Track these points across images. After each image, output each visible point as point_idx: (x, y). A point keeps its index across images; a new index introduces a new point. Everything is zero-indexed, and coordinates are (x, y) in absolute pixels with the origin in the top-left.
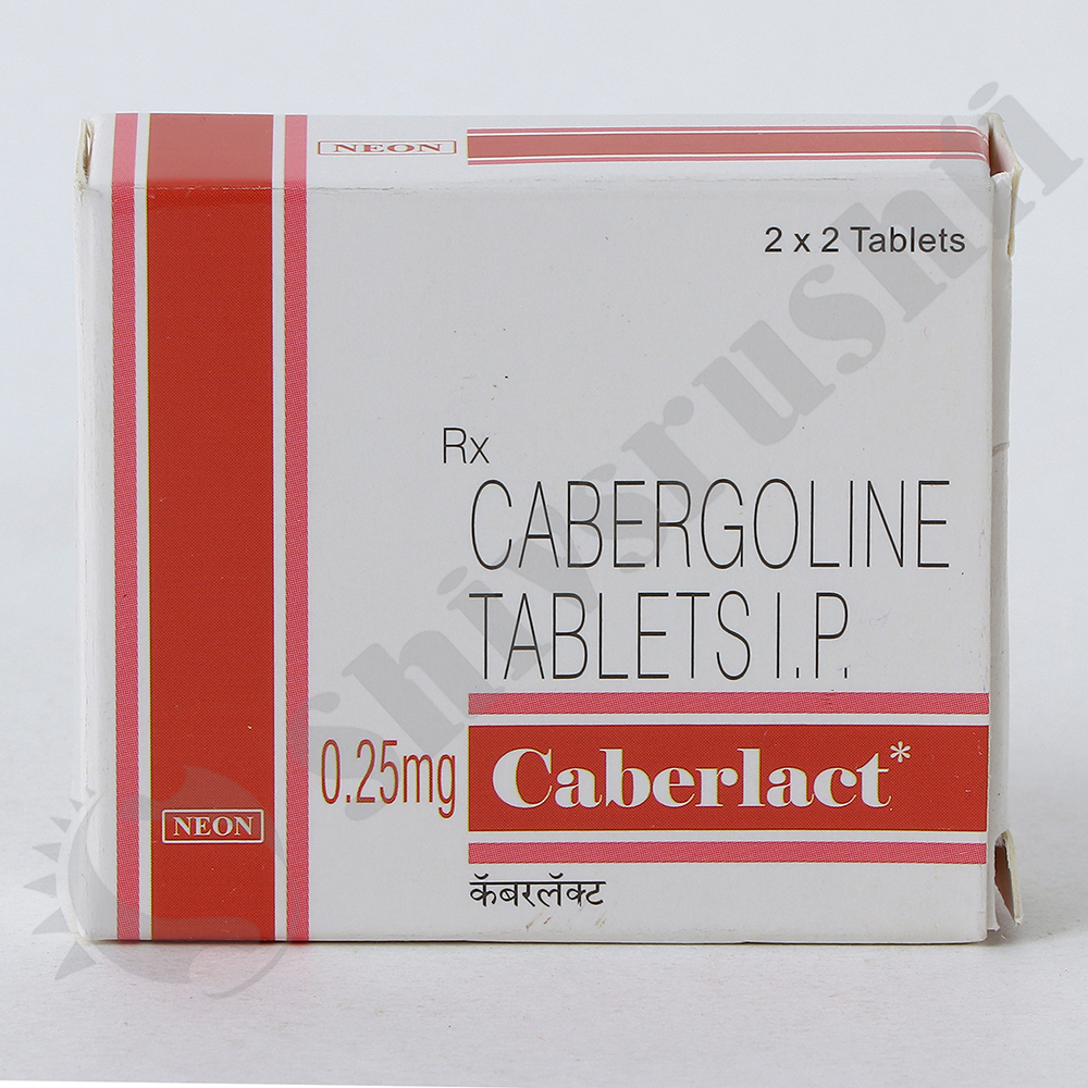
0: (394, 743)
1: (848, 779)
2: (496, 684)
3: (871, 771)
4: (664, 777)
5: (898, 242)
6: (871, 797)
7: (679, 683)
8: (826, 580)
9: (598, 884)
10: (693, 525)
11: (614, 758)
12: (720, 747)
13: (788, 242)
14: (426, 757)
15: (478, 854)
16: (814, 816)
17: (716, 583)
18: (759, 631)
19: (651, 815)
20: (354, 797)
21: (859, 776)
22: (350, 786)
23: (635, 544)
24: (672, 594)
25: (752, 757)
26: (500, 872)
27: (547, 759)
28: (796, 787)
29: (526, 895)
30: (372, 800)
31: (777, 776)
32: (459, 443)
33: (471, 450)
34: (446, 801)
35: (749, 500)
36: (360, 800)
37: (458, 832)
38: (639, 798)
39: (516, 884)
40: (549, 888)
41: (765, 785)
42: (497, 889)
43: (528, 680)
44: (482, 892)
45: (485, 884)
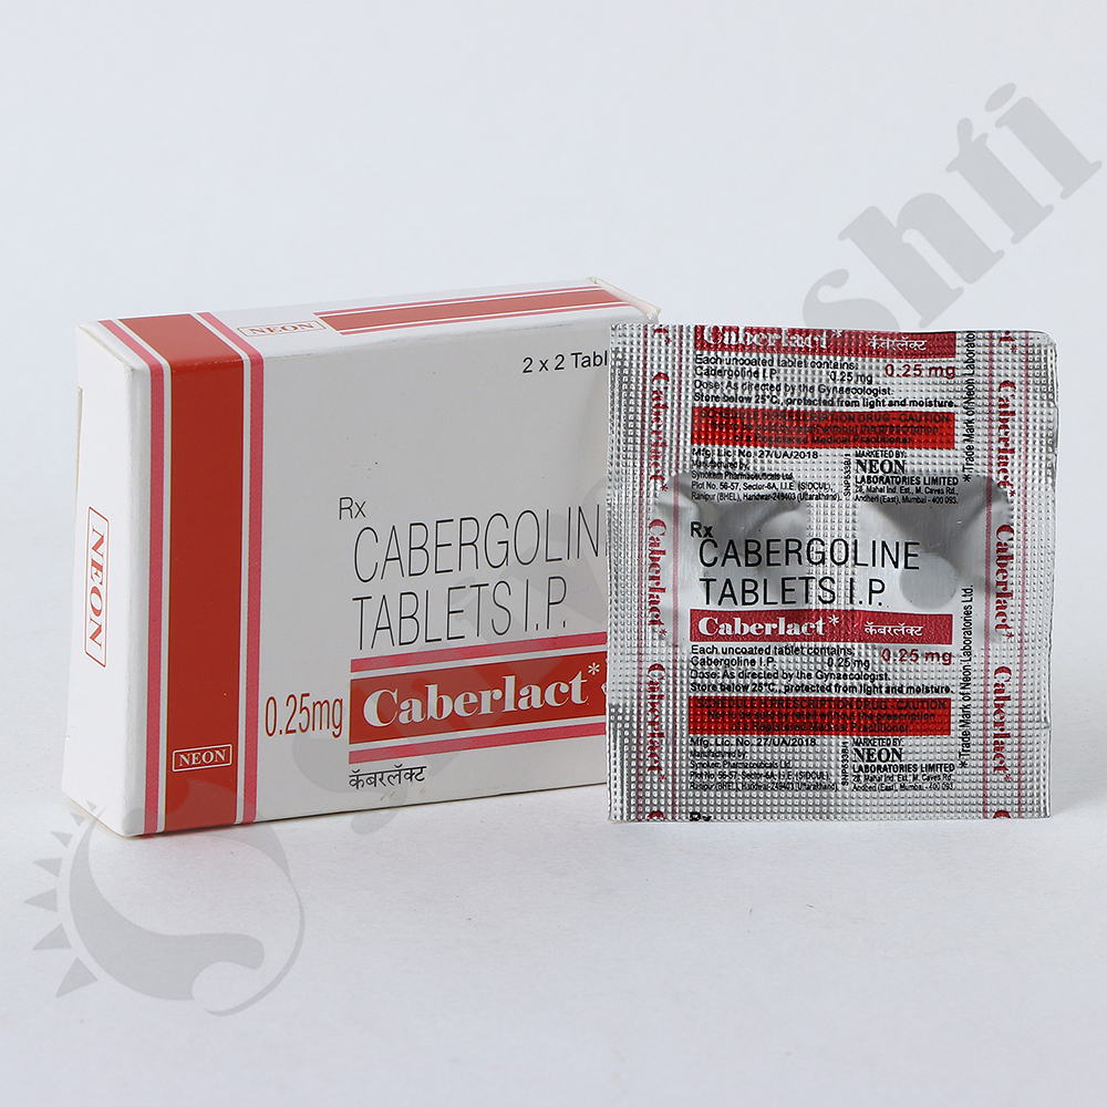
0: (308, 695)
1: (564, 688)
2: (367, 653)
3: (577, 682)
4: (460, 699)
5: (598, 360)
6: (577, 698)
7: (471, 640)
8: (554, 569)
9: (422, 768)
10: (480, 544)
11: (433, 690)
12: (492, 677)
13: (536, 366)
14: (326, 701)
15: (355, 758)
16: (546, 713)
17: (492, 577)
18: (515, 604)
19: (455, 722)
20: (284, 732)
21: (570, 686)
22: (281, 725)
23: (447, 558)
24: (468, 587)
25: (510, 681)
26: (367, 767)
27: (395, 695)
28: (535, 697)
29: (381, 780)
30: (294, 731)
31: (524, 692)
32: (349, 507)
33: (355, 510)
34: (337, 728)
35: (512, 525)
36: (288, 732)
37: (344, 745)
38: (447, 712)
39: (375, 774)
40: (394, 774)
41: (518, 697)
42: (364, 778)
43: (385, 647)
44: (356, 782)
45: (358, 776)
